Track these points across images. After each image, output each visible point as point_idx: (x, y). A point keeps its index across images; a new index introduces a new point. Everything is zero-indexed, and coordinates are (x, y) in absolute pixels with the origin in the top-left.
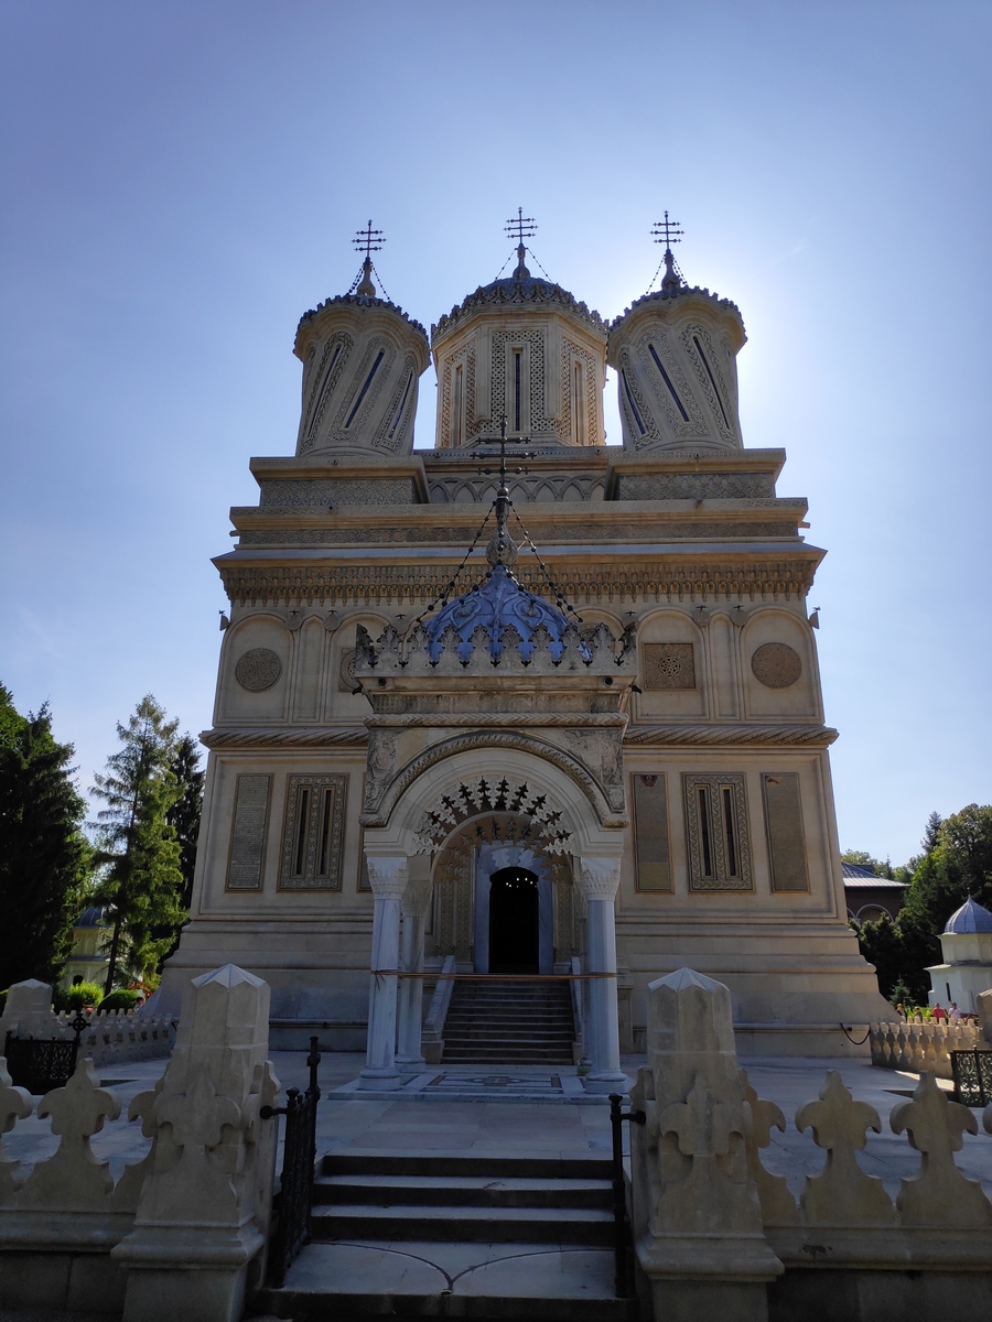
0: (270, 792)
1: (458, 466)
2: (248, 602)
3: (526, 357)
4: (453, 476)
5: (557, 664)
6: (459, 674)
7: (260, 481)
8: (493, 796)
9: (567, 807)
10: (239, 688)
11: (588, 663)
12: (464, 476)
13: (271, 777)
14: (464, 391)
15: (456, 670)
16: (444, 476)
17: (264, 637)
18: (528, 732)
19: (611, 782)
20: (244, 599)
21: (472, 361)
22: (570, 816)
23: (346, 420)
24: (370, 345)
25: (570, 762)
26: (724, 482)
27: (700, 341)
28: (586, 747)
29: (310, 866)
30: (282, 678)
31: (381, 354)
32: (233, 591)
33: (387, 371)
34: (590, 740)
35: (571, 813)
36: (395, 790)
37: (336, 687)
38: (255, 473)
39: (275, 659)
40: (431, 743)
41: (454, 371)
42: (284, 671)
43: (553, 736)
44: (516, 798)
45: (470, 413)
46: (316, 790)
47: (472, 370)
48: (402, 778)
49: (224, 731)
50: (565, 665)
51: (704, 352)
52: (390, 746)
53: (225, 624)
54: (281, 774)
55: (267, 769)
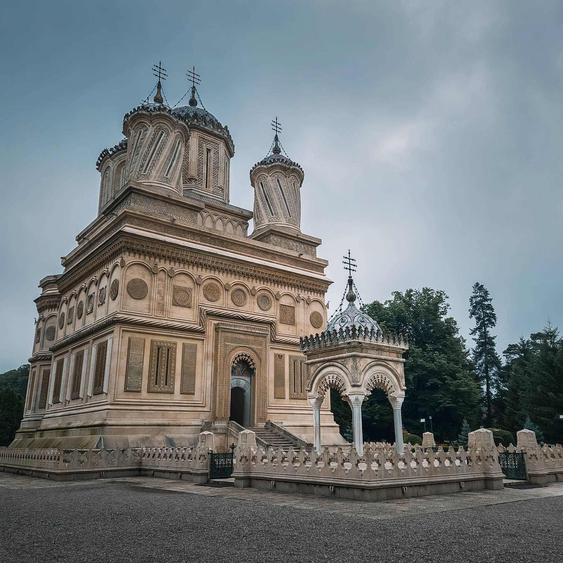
0: (144, 347)
9: (394, 383)
11: (400, 344)
13: (144, 340)
17: (140, 274)
20: (130, 252)
23: (166, 172)
24: (176, 138)
25: (396, 372)
29: (162, 381)
30: (148, 294)
31: (179, 144)
34: (398, 366)
37: (172, 303)
39: (145, 284)
46: (164, 348)
49: (125, 316)
50: (395, 344)
54: (148, 339)
55: (142, 336)
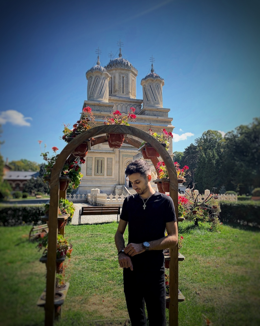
0: (92, 160)
3: (125, 78)
14: (113, 83)
21: (114, 77)
23: (100, 93)
26: (161, 113)
27: (158, 86)
29: (100, 172)
45: (114, 88)
46: (100, 160)
54: (94, 157)
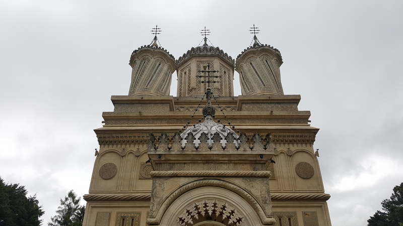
0: (109, 219)
1: (185, 103)
2: (106, 146)
4: (183, 106)
5: (238, 149)
6: (194, 153)
7: (114, 104)
8: (210, 209)
9: (246, 215)
10: (100, 178)
11: (251, 149)
12: (187, 106)
13: (110, 214)
14: (187, 80)
15: (193, 151)
16: (180, 106)
17: (111, 159)
18: (226, 179)
19: (265, 203)
20: (105, 145)
21: (190, 70)
22: (247, 220)
23: (146, 85)
24: (156, 61)
25: (246, 193)
26: (279, 106)
27: (268, 61)
28: (252, 186)
30: (117, 174)
31: (160, 64)
32: (101, 142)
33: (161, 70)
34: (254, 183)
35: (248, 218)
36: (164, 206)
37: (138, 178)
38: (113, 101)
39: (114, 167)
40: (181, 184)
41: (183, 74)
42: (118, 171)
43: (237, 181)
44: (221, 210)
45: (189, 87)
46: (128, 219)
47: (190, 73)
48: (167, 200)
49: (93, 194)
50: (241, 149)
51: (270, 65)
52: (162, 186)
53: (97, 153)
54: (114, 212)
55: (109, 210)
